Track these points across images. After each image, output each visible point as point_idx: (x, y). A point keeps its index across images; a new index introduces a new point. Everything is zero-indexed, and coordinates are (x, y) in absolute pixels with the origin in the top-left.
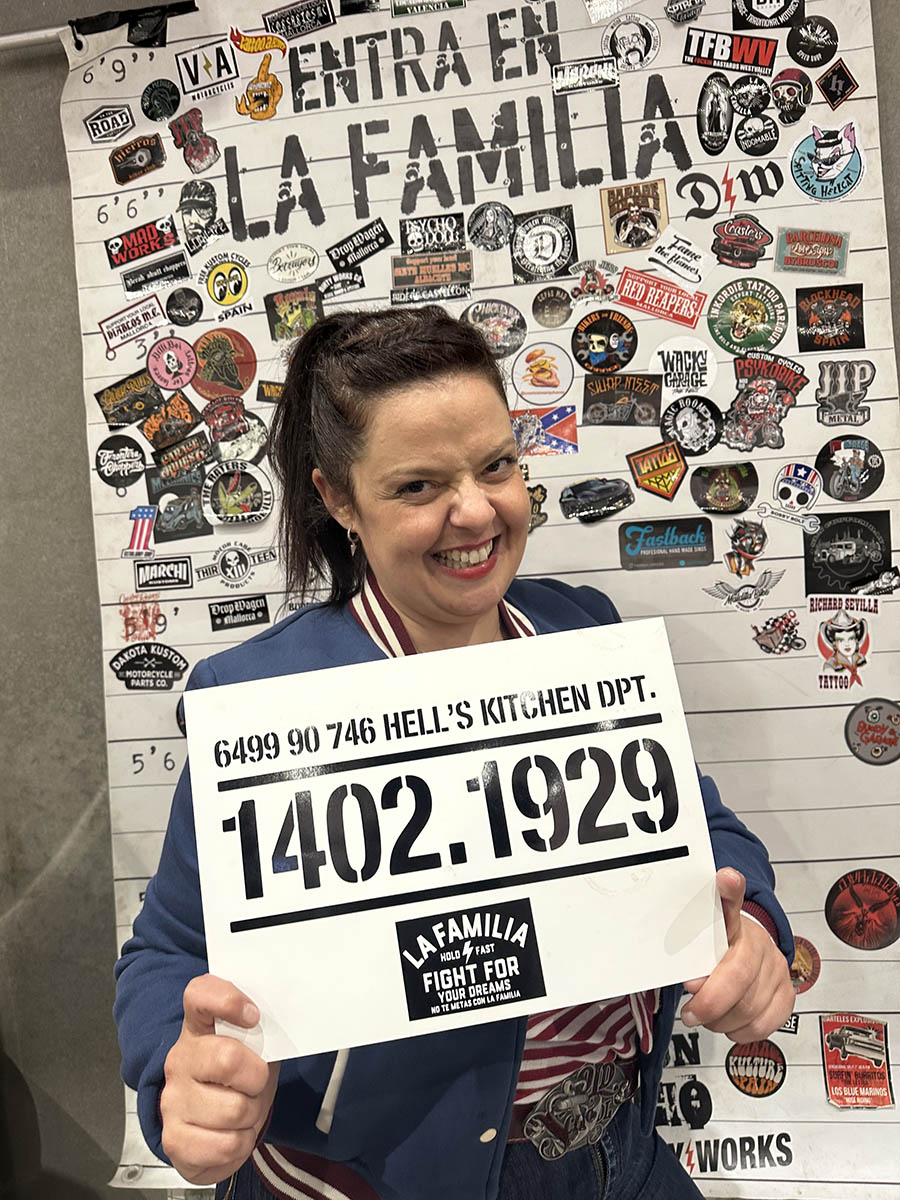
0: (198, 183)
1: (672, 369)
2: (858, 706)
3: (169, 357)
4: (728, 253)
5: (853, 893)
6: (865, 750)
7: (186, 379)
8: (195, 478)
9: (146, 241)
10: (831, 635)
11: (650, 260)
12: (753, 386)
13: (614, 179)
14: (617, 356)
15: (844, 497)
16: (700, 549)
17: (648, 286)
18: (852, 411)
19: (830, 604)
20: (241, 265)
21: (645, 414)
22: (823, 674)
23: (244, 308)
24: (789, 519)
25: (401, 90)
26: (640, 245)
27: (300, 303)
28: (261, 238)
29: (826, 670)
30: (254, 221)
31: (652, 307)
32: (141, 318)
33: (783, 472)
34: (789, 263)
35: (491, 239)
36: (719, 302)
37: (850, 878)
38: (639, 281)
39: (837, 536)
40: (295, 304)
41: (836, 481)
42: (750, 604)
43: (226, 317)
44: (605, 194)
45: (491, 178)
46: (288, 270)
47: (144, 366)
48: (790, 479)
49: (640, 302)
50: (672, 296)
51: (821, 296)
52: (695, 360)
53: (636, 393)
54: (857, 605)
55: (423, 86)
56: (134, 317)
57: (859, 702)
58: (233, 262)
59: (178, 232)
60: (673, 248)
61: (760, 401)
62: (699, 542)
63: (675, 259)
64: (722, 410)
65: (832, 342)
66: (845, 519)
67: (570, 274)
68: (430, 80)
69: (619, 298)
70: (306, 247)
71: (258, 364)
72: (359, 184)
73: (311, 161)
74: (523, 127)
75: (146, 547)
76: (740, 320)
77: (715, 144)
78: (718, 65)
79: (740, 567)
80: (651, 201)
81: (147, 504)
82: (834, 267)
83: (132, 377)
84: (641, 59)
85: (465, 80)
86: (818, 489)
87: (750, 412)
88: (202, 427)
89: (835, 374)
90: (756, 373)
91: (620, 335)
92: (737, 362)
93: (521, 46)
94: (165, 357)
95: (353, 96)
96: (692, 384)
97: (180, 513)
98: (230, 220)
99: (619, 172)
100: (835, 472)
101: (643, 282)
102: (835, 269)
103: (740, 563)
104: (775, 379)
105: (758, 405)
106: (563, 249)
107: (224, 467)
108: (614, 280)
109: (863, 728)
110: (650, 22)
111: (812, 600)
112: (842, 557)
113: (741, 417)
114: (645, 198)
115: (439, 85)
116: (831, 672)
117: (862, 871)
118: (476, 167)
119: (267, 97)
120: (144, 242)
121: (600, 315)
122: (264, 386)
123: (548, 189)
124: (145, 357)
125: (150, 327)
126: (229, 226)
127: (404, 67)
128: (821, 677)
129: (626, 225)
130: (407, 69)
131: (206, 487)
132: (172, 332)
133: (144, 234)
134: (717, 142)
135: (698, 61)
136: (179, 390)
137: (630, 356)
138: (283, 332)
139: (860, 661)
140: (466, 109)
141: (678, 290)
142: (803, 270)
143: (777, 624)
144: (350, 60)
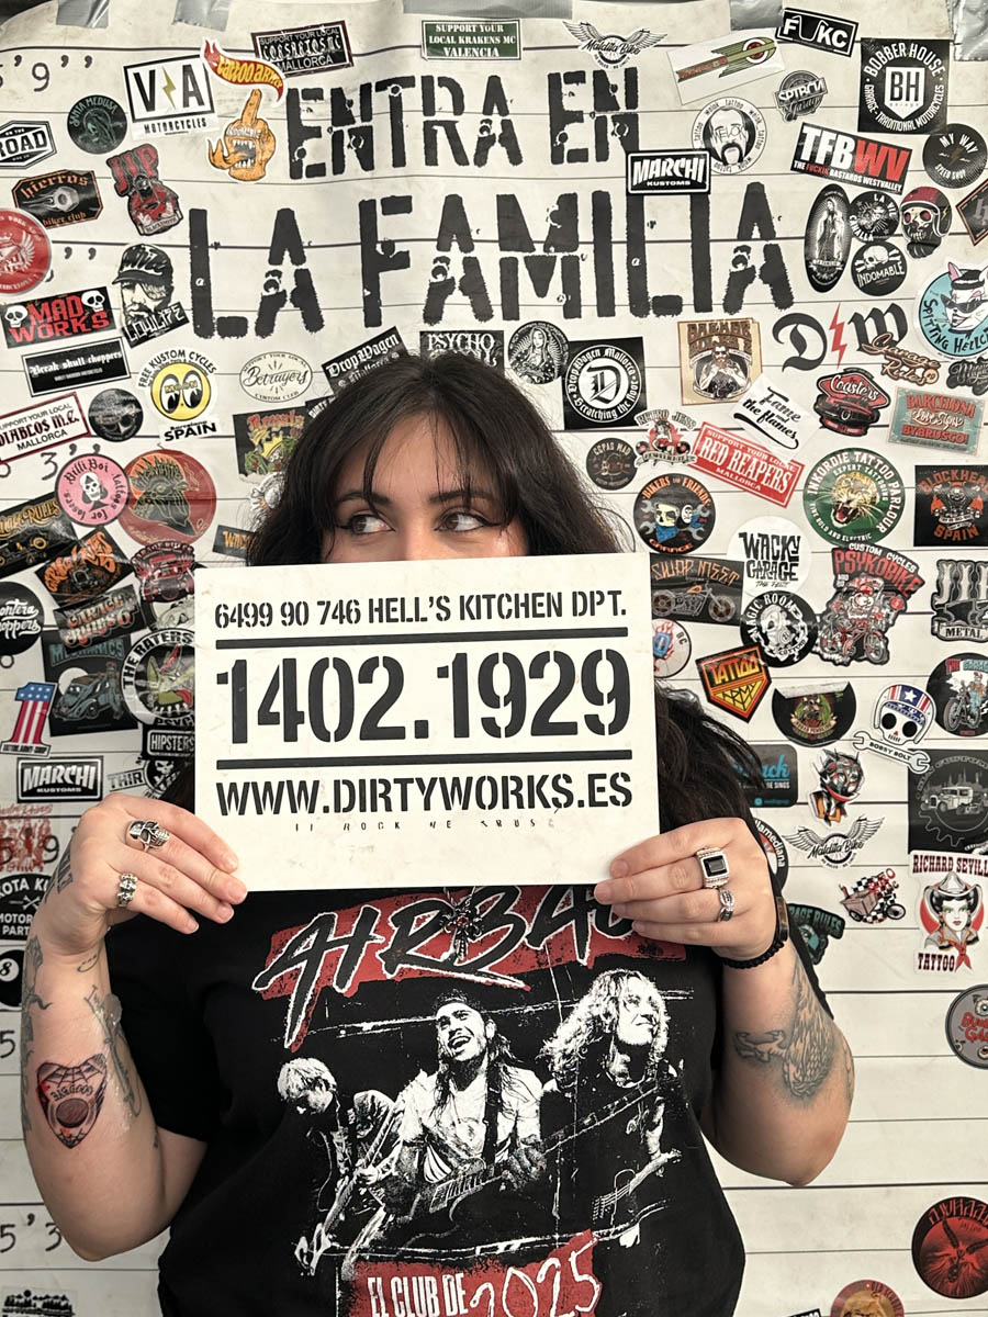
0: (148, 249)
1: (756, 557)
2: (964, 994)
3: (89, 480)
4: (834, 415)
5: (947, 1229)
6: (971, 1049)
7: (111, 513)
8: (115, 648)
9: (65, 318)
10: (938, 902)
11: (737, 416)
12: (854, 585)
13: (698, 310)
14: (690, 533)
15: (960, 730)
16: (781, 785)
17: (732, 448)
18: (975, 623)
19: (938, 864)
20: (203, 367)
21: (722, 609)
22: (924, 952)
23: (205, 427)
24: (892, 754)
25: (431, 159)
26: (725, 397)
27: (282, 429)
28: (234, 338)
29: (929, 947)
30: (226, 315)
31: (735, 474)
32: (50, 422)
33: (886, 694)
34: (909, 434)
35: (537, 368)
36: (818, 475)
37: (943, 1208)
38: (721, 440)
39: (950, 779)
40: (274, 429)
41: (952, 709)
42: (839, 859)
43: (177, 438)
44: (685, 329)
45: (541, 290)
46: (269, 386)
47: (53, 490)
48: (896, 704)
49: (721, 467)
50: (762, 463)
51: (946, 476)
52: (786, 547)
53: (711, 581)
54: (971, 867)
55: (460, 156)
56: (40, 420)
57: (965, 988)
58: (190, 363)
59: (114, 311)
60: (766, 403)
61: (862, 603)
62: (781, 777)
63: (768, 416)
64: (816, 612)
65: (957, 536)
66: (960, 758)
67: (636, 424)
68: (470, 150)
69: (696, 459)
70: (296, 358)
71: (218, 502)
72: (371, 281)
73: (309, 247)
74: (585, 230)
75: (37, 739)
76: (844, 500)
77: (825, 276)
78: (836, 175)
79: (828, 811)
80: (741, 342)
81: (43, 681)
82: (962, 442)
83: (32, 502)
84: (741, 160)
85: (515, 157)
86: (929, 718)
87: (850, 617)
88: (130, 580)
89: (956, 578)
90: (859, 569)
91: (695, 507)
92: (837, 552)
93: (589, 124)
94: (83, 479)
95: (367, 162)
96: (780, 578)
97: (90, 696)
98: (190, 307)
99: (703, 303)
100: (952, 698)
101: (726, 443)
102: (963, 445)
103: (829, 805)
104: (882, 577)
105: (860, 610)
106: (628, 392)
107: (160, 638)
108: (690, 437)
109: (969, 1021)
110: (755, 111)
111: (916, 857)
112: (956, 806)
113: (839, 622)
114: (735, 337)
115: (481, 159)
116: (934, 950)
117: (958, 1199)
118: (523, 273)
119: (254, 149)
120: (62, 319)
121: (670, 479)
122: (225, 533)
123: (614, 315)
124: (54, 478)
125: (65, 437)
126: (190, 315)
127: (435, 127)
128: (921, 955)
129: (708, 370)
130: (441, 132)
131: (131, 662)
132: (97, 447)
133: (64, 308)
134: (829, 274)
135: (812, 168)
136: (100, 528)
137: (705, 535)
138: (256, 465)
139: (970, 939)
140: (513, 196)
141: (770, 456)
142: (924, 444)
143: (872, 886)
144: (367, 114)
